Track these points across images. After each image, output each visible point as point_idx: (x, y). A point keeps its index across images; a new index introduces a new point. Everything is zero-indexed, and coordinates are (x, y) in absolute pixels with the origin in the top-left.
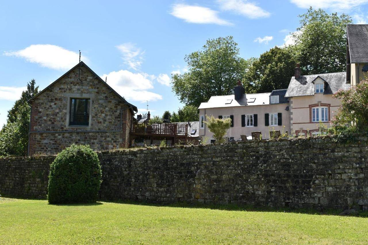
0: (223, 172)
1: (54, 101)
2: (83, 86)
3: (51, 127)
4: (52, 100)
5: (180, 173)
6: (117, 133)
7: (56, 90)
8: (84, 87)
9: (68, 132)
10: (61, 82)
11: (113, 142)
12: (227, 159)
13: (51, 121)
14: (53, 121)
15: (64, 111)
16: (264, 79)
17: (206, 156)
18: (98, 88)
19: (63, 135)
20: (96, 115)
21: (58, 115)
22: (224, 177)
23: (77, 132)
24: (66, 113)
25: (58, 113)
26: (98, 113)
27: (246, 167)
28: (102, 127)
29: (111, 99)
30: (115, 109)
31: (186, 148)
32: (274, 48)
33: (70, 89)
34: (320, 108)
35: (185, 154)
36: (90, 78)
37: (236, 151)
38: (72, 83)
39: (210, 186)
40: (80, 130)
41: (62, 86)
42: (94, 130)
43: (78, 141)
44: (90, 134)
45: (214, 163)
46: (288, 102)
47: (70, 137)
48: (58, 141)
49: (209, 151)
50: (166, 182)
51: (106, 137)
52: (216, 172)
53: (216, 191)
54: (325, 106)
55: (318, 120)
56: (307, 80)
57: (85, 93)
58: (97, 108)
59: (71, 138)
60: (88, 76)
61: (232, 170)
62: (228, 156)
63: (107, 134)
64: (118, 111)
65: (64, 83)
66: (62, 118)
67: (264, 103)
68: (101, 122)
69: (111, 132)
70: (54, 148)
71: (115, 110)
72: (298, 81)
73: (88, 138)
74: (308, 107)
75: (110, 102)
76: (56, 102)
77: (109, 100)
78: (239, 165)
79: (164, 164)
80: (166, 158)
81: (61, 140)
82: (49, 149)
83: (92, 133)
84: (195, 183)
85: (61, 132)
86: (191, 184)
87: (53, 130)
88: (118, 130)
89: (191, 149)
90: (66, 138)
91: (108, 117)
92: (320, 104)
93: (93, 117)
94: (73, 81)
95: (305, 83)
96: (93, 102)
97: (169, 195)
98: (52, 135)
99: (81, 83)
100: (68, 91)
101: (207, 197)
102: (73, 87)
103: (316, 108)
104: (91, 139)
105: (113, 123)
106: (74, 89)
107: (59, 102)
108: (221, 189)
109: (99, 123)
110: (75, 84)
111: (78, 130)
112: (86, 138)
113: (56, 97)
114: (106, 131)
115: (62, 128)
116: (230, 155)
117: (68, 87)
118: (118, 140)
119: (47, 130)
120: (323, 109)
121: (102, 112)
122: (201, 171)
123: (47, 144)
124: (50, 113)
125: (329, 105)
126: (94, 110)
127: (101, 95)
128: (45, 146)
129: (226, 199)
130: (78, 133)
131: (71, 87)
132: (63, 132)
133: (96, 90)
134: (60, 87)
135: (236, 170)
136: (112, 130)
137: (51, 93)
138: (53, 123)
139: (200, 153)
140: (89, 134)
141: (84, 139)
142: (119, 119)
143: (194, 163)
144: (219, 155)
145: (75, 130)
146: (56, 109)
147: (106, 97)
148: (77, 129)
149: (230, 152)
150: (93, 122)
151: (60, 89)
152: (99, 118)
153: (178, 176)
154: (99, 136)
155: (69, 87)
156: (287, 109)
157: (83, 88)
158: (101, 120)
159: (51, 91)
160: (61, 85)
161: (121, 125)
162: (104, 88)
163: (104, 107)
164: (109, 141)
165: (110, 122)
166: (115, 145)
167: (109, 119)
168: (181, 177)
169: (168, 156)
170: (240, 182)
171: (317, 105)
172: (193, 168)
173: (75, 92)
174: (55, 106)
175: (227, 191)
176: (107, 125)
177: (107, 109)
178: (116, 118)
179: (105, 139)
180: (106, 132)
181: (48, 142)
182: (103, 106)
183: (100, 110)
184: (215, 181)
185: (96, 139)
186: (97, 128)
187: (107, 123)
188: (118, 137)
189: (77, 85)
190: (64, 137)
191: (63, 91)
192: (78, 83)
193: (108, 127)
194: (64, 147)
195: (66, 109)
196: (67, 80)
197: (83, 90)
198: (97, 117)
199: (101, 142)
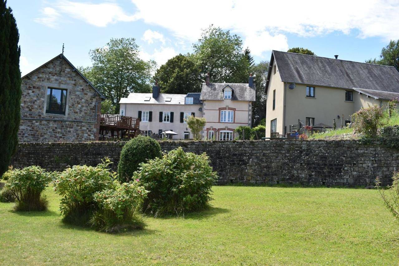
0: (272, 161)
1: (32, 88)
2: (61, 77)
3: (28, 114)
4: (29, 87)
5: (233, 161)
6: (92, 123)
7: (35, 78)
8: (62, 78)
9: (46, 120)
10: (39, 71)
11: (88, 131)
12: (276, 152)
13: (29, 108)
14: (30, 109)
15: (42, 99)
16: (172, 82)
17: (256, 149)
18: (75, 80)
19: (41, 122)
20: (73, 105)
21: (36, 103)
22: (273, 165)
23: (54, 120)
24: (44, 102)
25: (36, 101)
26: (74, 103)
27: (292, 158)
28: (78, 117)
29: (87, 92)
30: (91, 101)
31: (238, 142)
32: (179, 55)
33: (48, 79)
34: (227, 111)
35: (237, 147)
36: (68, 70)
37: (284, 146)
38: (50, 73)
39: (261, 172)
40: (57, 119)
41: (41, 75)
42: (70, 120)
43: (55, 129)
44: (67, 123)
45: (264, 155)
46: (202, 104)
47: (46, 125)
48: (35, 128)
49: (260, 146)
50: (219, 167)
51: (82, 126)
52: (266, 161)
53: (266, 175)
54: (232, 110)
55: (225, 120)
56: (217, 87)
57: (62, 84)
58: (74, 99)
59: (48, 125)
60: (66, 68)
61: (280, 159)
62: (276, 150)
63: (83, 123)
64: (94, 104)
65: (43, 72)
66: (39, 106)
67: (179, 103)
68: (77, 113)
69: (87, 122)
70: (31, 135)
71: (91, 102)
72: (209, 87)
73: (65, 126)
74: (218, 109)
75: (86, 94)
76: (34, 90)
77: (85, 92)
78: (286, 156)
79: (216, 154)
80: (219, 149)
81: (38, 127)
82: (26, 135)
83: (69, 122)
84: (246, 169)
85: (38, 119)
86: (242, 170)
87: (30, 117)
88: (92, 121)
89: (243, 143)
90: (44, 125)
91: (84, 108)
92: (227, 108)
93: (70, 107)
94: (51, 72)
95: (215, 89)
96: (70, 93)
97: (222, 177)
98: (29, 121)
99: (59, 74)
101: (258, 179)
102: (51, 77)
103: (224, 111)
104: (67, 127)
105: (88, 113)
106: (52, 79)
107: (37, 90)
108: (271, 173)
109: (75, 113)
110: (53, 75)
111: (56, 119)
112: (63, 126)
113: (34, 85)
114: (81, 121)
115: (40, 116)
116: (278, 149)
117: (46, 77)
118: (92, 130)
119: (24, 116)
120: (230, 112)
121: (78, 103)
122: (252, 160)
123: (24, 130)
124: (28, 100)
125: (234, 110)
126: (71, 100)
127: (78, 87)
128: (22, 132)
129: (275, 180)
130: (55, 121)
131: (49, 77)
132: (41, 120)
133: (73, 82)
134: (39, 76)
135: (283, 160)
136: (88, 120)
137: (29, 81)
138: (30, 110)
139: (251, 146)
140: (65, 122)
141: (61, 127)
142: (94, 111)
143: (246, 154)
144: (269, 148)
145: (52, 118)
146: (34, 97)
147: (82, 89)
148: (54, 117)
149: (278, 147)
150: (70, 111)
151: (38, 78)
152: (76, 108)
153: (231, 163)
154: (75, 125)
155: (47, 76)
156: (201, 110)
157: (60, 79)
158: (78, 111)
159: (29, 79)
160: (39, 74)
161: (95, 116)
162: (81, 81)
163: (81, 98)
164: (84, 130)
165: (85, 113)
166: (90, 134)
167: (85, 110)
168: (234, 164)
169: (220, 148)
170: (287, 169)
171: (225, 109)
172: (245, 158)
173: (53, 82)
174: (32, 94)
175: (276, 175)
176: (82, 116)
177: (83, 100)
178: (91, 109)
179: (81, 128)
180: (82, 122)
181: (25, 128)
182: (80, 97)
183: (76, 101)
184: (266, 167)
185: (72, 128)
186: (74, 118)
187: (83, 113)
188: (93, 126)
189: (56, 75)
190: (41, 124)
191: (41, 80)
192: (56, 74)
193: (83, 117)
194: (41, 134)
195: (43, 97)
196: (45, 69)
197: (61, 81)
198: (74, 108)
199: (77, 130)
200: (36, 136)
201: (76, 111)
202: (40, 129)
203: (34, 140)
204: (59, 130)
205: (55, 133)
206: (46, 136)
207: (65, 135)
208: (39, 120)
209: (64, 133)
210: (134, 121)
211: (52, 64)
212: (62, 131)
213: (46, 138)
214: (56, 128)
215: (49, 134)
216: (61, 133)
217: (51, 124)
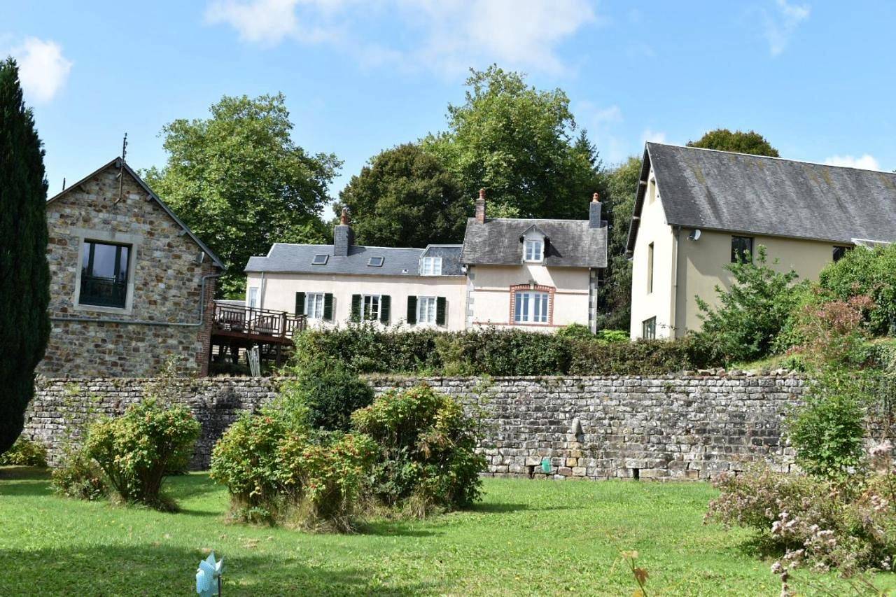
2: (116, 214)
5: (536, 423)
6: (191, 328)
7: (53, 217)
8: (120, 218)
9: (79, 321)
10: (65, 201)
11: (181, 348)
12: (631, 404)
15: (71, 269)
18: (151, 223)
19: (66, 326)
20: (145, 284)
21: (55, 278)
22: (625, 432)
23: (98, 322)
25: (55, 273)
26: (149, 279)
28: (159, 315)
29: (180, 251)
30: (189, 273)
31: (546, 381)
33: (87, 220)
34: (532, 295)
35: (545, 391)
36: (134, 197)
37: (649, 391)
38: (90, 206)
40: (106, 319)
41: (67, 211)
42: (139, 320)
43: (100, 343)
44: (130, 328)
45: (605, 409)
47: (81, 333)
48: (53, 341)
49: (595, 389)
51: (166, 336)
52: (609, 423)
54: (544, 290)
55: (526, 319)
57: (120, 231)
58: (149, 269)
59: (84, 334)
60: (128, 193)
63: (169, 330)
64: (196, 280)
65: (73, 203)
66: (64, 287)
68: (155, 303)
69: (179, 326)
71: (189, 276)
72: (484, 229)
73: (125, 336)
74: (508, 289)
75: (179, 257)
76: (52, 247)
77: (175, 253)
78: (653, 413)
83: (134, 327)
84: (565, 441)
85: (61, 318)
86: (556, 443)
88: (193, 322)
90: (73, 333)
91: (173, 292)
92: (532, 286)
93: (138, 289)
94: (93, 201)
96: (139, 253)
97: (509, 460)
99: (114, 209)
100: (80, 223)
101: (592, 464)
102: (93, 213)
103: (523, 293)
104: (131, 339)
105: (182, 305)
106: (96, 220)
107: (58, 246)
109: (150, 303)
110: (97, 209)
111: (103, 318)
112: (120, 336)
113: (52, 235)
114: (166, 323)
115: (64, 310)
116: (637, 397)
117: (81, 214)
118: (193, 346)
120: (539, 296)
121: (159, 280)
125: (551, 290)
126: (141, 273)
127: (158, 240)
129: (628, 467)
130: (101, 324)
131: (88, 214)
132: (67, 320)
133: (147, 227)
134: (63, 213)
135: (647, 420)
136: (181, 321)
140: (126, 327)
141: (114, 340)
142: (197, 298)
143: (564, 407)
144: (615, 395)
145: (95, 315)
147: (169, 245)
148: (98, 315)
150: (138, 300)
151: (62, 216)
152: (152, 291)
153: (530, 429)
154: (150, 333)
155: (83, 213)
157: (115, 220)
158: (156, 297)
160: (64, 207)
161: (200, 311)
162: (165, 224)
163: (164, 268)
164: (172, 347)
165: (176, 304)
166: (186, 356)
167: (174, 296)
170: (655, 441)
172: (561, 416)
173: (97, 227)
176: (169, 310)
177: (170, 272)
178: (190, 294)
179: (164, 341)
180: (168, 326)
182: (162, 264)
183: (154, 275)
185: (142, 340)
186: (147, 315)
187: (169, 304)
188: (194, 337)
189: (104, 211)
190: (67, 332)
191: (70, 222)
192: (104, 207)
193: (171, 314)
194: (68, 355)
195: (74, 265)
196: (79, 196)
197: (118, 225)
198: (148, 291)
199: (155, 347)
200: (55, 361)
201: (153, 299)
202: (64, 343)
203: (49, 370)
204: (111, 346)
205: (100, 352)
206: (78, 361)
207: (124, 359)
208: (62, 320)
209: (122, 354)
210: (292, 322)
211: (95, 182)
212: (117, 349)
213: (78, 367)
214: (104, 341)
215: (86, 354)
216: (115, 353)
217: (92, 332)
